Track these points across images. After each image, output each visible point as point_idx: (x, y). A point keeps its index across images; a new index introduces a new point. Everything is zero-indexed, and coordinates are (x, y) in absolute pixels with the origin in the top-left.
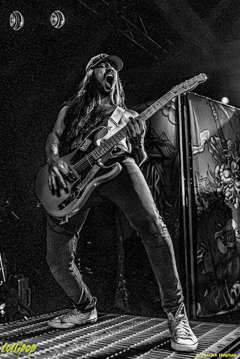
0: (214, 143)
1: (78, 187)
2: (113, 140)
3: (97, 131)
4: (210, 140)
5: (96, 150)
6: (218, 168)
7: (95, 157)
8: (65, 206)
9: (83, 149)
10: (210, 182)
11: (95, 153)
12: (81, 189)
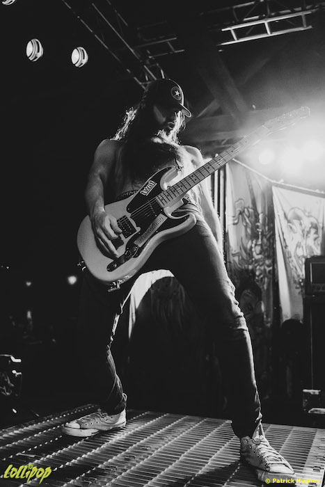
0: (247, 214)
1: (135, 243)
2: (185, 183)
3: (165, 171)
4: (244, 211)
5: (162, 194)
6: (250, 242)
7: (161, 203)
8: (118, 266)
9: (145, 192)
10: (243, 259)
11: (161, 198)
12: (140, 246)
